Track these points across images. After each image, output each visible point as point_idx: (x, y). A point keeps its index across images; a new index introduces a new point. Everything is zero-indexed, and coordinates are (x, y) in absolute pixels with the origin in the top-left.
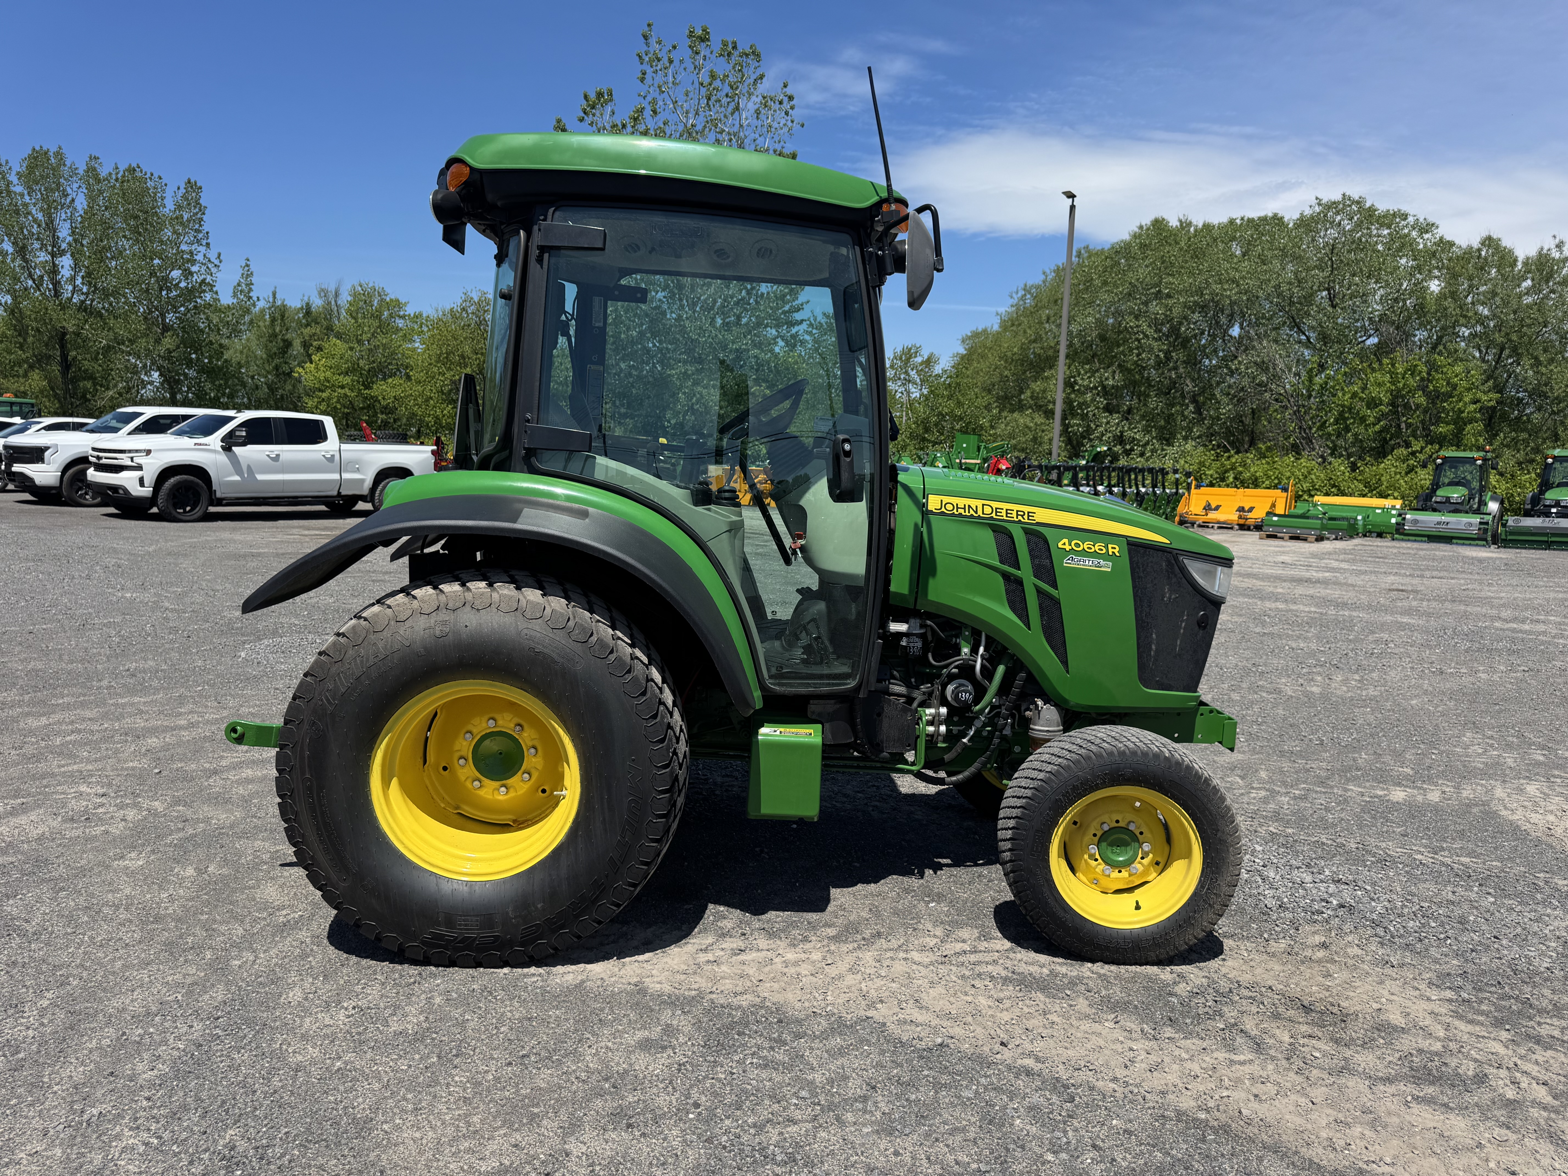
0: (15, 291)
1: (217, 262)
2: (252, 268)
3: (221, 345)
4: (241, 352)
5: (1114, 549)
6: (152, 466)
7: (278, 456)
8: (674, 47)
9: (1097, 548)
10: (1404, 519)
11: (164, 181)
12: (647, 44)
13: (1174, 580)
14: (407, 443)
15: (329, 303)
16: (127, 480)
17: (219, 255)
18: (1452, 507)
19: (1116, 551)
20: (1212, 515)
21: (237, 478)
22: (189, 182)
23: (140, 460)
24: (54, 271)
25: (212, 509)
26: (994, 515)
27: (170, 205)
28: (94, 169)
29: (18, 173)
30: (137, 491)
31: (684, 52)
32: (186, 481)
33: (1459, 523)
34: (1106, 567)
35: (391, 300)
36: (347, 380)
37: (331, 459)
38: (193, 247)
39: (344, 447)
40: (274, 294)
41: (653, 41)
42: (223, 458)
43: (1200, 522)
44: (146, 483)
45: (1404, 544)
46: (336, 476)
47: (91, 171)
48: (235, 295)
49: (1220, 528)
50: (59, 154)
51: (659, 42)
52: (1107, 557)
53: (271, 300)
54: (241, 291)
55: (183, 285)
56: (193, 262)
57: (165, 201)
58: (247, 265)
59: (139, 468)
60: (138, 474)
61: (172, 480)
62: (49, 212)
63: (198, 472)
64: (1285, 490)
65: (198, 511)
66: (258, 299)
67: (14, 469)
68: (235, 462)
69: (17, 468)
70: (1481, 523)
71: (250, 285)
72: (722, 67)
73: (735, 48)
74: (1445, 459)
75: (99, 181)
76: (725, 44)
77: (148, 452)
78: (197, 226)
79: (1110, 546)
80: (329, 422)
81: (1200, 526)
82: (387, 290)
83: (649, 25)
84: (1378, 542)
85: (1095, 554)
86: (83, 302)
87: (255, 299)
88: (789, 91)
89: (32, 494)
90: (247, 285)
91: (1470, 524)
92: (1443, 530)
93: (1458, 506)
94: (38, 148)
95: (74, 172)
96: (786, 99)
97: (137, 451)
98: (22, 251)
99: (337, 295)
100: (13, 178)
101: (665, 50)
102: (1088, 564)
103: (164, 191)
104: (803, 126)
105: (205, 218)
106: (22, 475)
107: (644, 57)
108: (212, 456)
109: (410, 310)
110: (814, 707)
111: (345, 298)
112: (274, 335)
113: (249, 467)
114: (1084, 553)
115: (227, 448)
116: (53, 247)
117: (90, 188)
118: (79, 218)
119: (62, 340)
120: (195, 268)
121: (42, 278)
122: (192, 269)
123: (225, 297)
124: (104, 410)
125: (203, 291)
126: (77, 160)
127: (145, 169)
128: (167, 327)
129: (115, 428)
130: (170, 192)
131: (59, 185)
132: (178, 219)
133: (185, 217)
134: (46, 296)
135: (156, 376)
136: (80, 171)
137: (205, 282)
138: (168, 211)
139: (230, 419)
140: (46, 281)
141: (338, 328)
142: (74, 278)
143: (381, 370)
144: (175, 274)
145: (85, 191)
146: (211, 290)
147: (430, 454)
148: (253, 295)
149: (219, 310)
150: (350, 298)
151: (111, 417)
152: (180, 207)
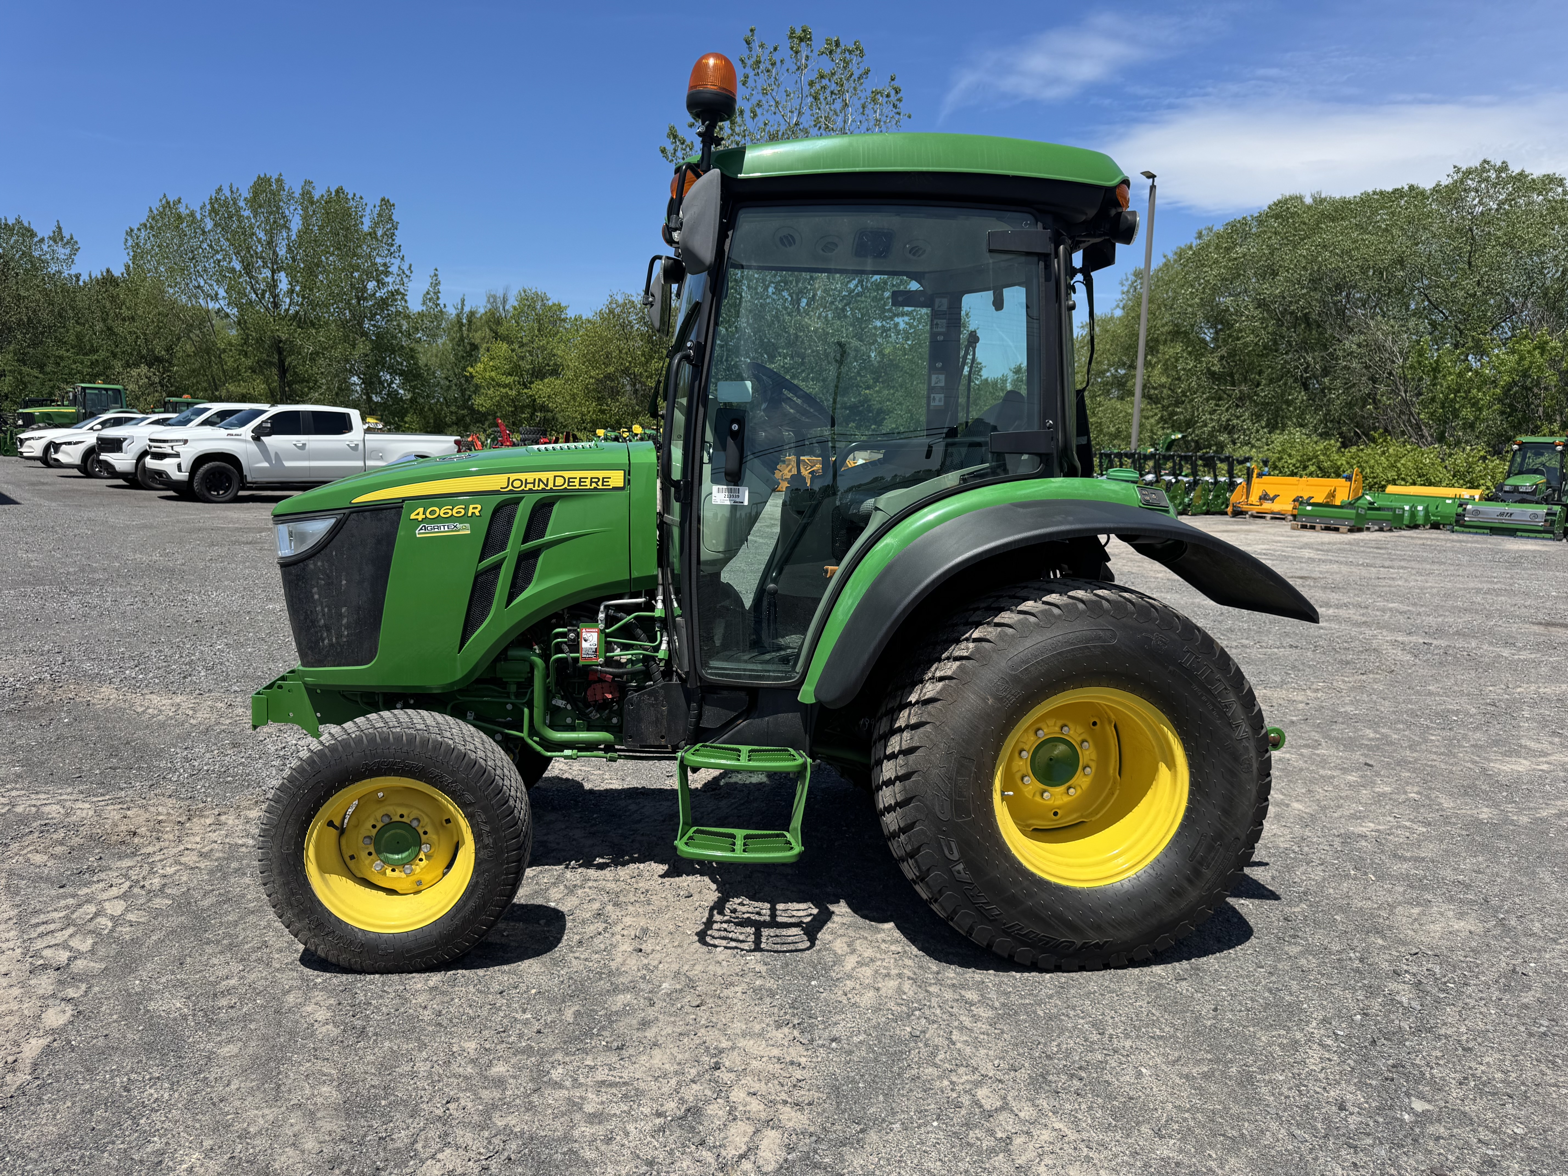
0: (242, 304)
1: (408, 273)
2: (440, 278)
3: (412, 350)
4: (436, 356)
6: (189, 453)
7: (304, 445)
8: (775, 49)
10: (1465, 509)
11: (364, 202)
12: (750, 49)
15: (497, 309)
16: (168, 465)
17: (410, 266)
18: (1519, 497)
20: (1267, 506)
21: (266, 465)
22: (383, 200)
23: (179, 448)
24: (273, 285)
25: (241, 493)
27: (367, 222)
28: (309, 193)
29: (245, 199)
30: (177, 476)
31: (785, 52)
32: (218, 467)
33: (1524, 513)
35: (554, 305)
36: (509, 380)
37: (356, 448)
38: (388, 260)
39: (369, 437)
40: (463, 301)
41: (756, 45)
42: (253, 447)
43: (1254, 512)
44: (183, 469)
45: (1462, 537)
46: (360, 464)
47: (307, 195)
48: (424, 303)
49: (1272, 518)
50: (279, 181)
51: (762, 46)
53: (459, 307)
54: (430, 299)
55: (378, 295)
56: (387, 273)
57: (364, 219)
58: (436, 275)
59: (177, 455)
60: (175, 461)
61: (206, 466)
62: (270, 233)
63: (231, 459)
64: (1349, 478)
65: (230, 494)
66: (445, 306)
67: (101, 458)
68: (264, 450)
69: (104, 456)
70: (1547, 514)
71: (437, 293)
72: (826, 65)
73: (837, 44)
74: (1521, 444)
75: (312, 203)
76: (828, 42)
77: (186, 442)
78: (390, 241)
80: (357, 416)
81: (1253, 516)
82: (549, 295)
83: (752, 30)
84: (1435, 534)
86: (297, 313)
87: (442, 306)
88: (896, 84)
89: (125, 480)
90: (435, 293)
91: (1536, 515)
92: (1506, 522)
93: (1525, 496)
94: (262, 176)
95: (290, 195)
96: (893, 93)
97: (177, 441)
98: (248, 268)
99: (505, 301)
100: (242, 204)
101: (767, 52)
103: (364, 209)
104: (909, 117)
105: (397, 232)
106: (106, 462)
107: (746, 61)
108: (242, 445)
109: (571, 314)
111: (512, 302)
112: (462, 339)
113: (276, 454)
115: (257, 438)
116: (273, 264)
117: (305, 209)
118: (294, 237)
119: (279, 347)
120: (389, 279)
121: (264, 292)
122: (386, 280)
123: (415, 305)
124: (189, 405)
125: (396, 300)
126: (294, 185)
127: (350, 191)
128: (364, 334)
129: (190, 421)
130: (368, 211)
131: (278, 208)
132: (373, 235)
133: (380, 233)
134: (267, 309)
135: (355, 379)
136: (297, 195)
137: (397, 292)
138: (366, 227)
139: (262, 412)
140: (267, 295)
141: (501, 330)
142: (291, 292)
143: (540, 371)
144: (371, 285)
145: (301, 212)
146: (402, 299)
147: (453, 444)
148: (441, 302)
149: (409, 317)
150: (516, 304)
151: (187, 413)
152: (376, 224)
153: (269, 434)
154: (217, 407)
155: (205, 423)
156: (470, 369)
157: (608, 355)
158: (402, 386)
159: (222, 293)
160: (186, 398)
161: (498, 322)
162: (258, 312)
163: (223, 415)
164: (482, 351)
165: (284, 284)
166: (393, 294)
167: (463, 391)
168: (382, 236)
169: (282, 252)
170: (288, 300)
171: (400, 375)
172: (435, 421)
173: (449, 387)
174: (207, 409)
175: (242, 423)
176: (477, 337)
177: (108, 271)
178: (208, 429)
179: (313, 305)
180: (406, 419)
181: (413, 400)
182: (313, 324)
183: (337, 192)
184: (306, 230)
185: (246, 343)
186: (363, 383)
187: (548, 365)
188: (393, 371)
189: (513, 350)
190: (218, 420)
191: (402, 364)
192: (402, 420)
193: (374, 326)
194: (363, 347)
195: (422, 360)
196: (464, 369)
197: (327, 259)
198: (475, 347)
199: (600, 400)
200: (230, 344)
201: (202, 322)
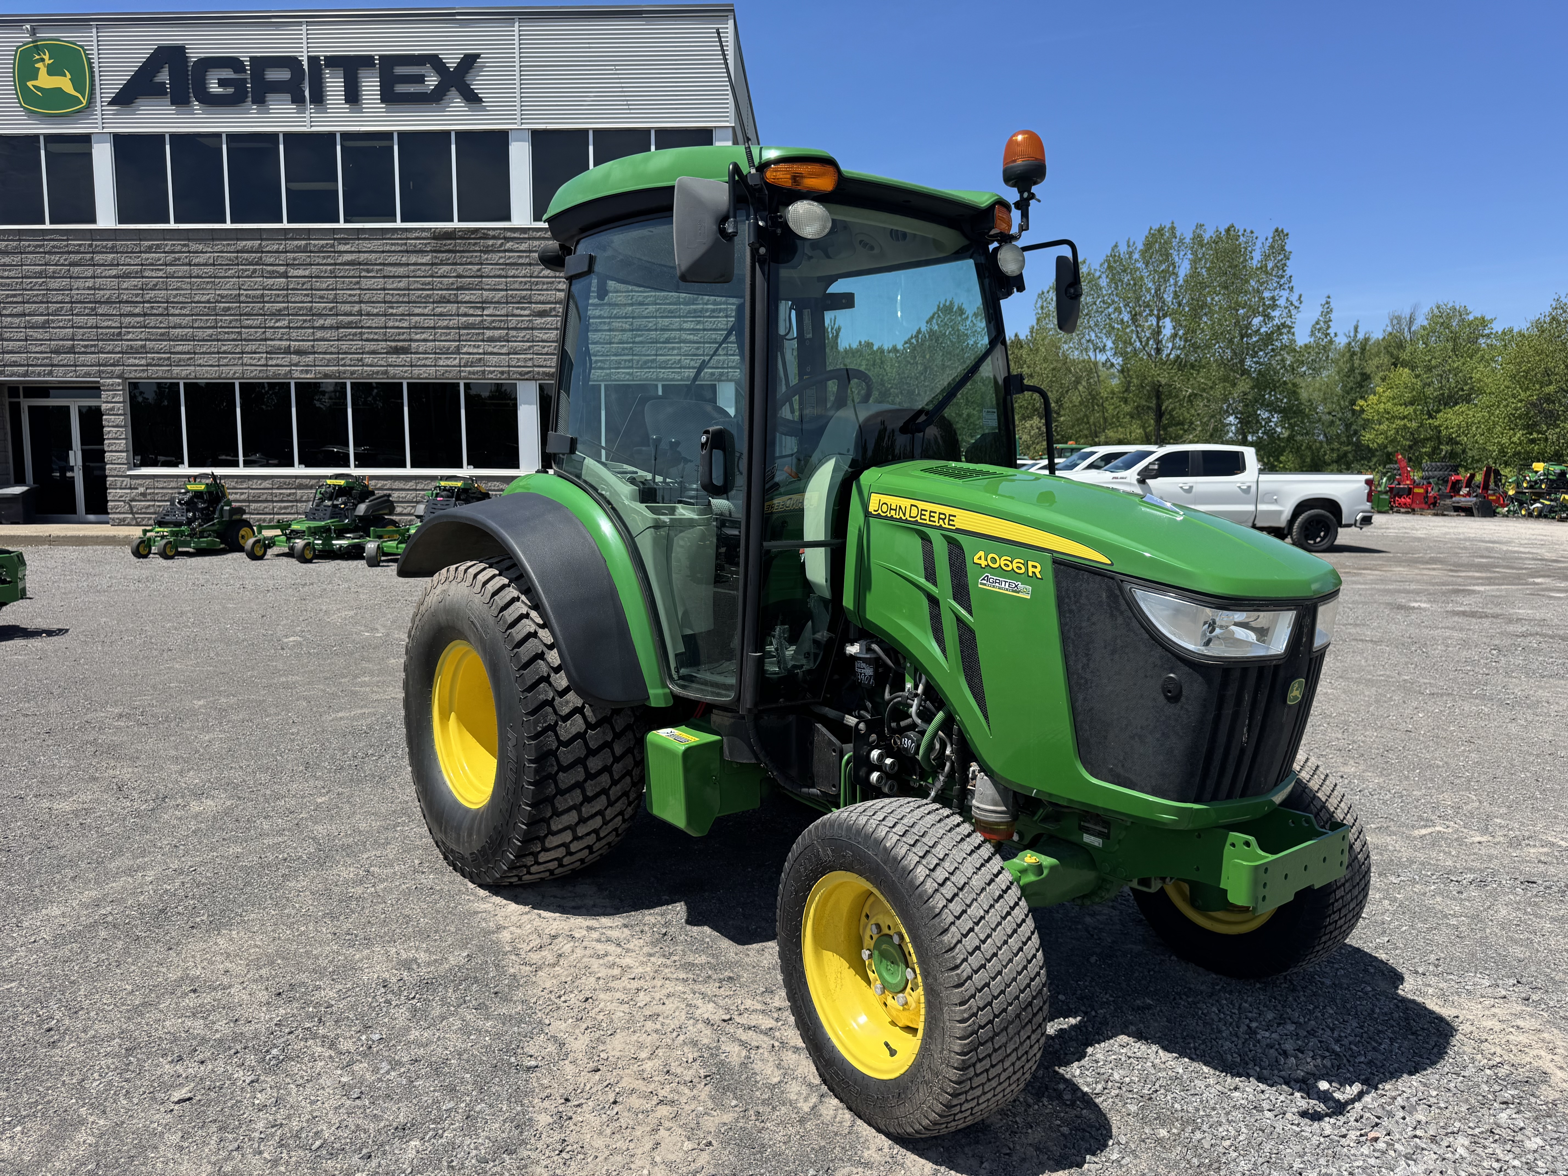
0: (1127, 353)
1: (1296, 304)
2: (1332, 305)
3: (1294, 385)
4: (1320, 390)
5: (1035, 568)
7: (1191, 487)
9: (1015, 565)
11: (1255, 235)
13: (1120, 620)
14: (1352, 473)
15: (1401, 332)
17: (1300, 296)
19: (1037, 571)
22: (1277, 230)
24: (1157, 332)
26: (918, 518)
27: (1257, 256)
28: (1200, 236)
29: (1140, 251)
34: (1025, 593)
35: (1476, 318)
36: (1409, 410)
37: (1247, 490)
38: (1276, 292)
39: (1264, 477)
40: (1357, 328)
46: (1251, 508)
47: (1198, 239)
48: (1312, 334)
50: (1173, 228)
52: (1028, 578)
53: (1352, 334)
54: (1319, 330)
55: (1263, 330)
56: (1274, 307)
57: (1254, 254)
58: (1328, 303)
62: (1158, 282)
66: (1336, 335)
68: (1149, 494)
71: (1327, 322)
75: (1202, 245)
79: (1030, 563)
80: (1250, 454)
82: (1469, 309)
85: (1013, 574)
86: (1178, 357)
87: (1332, 335)
90: (1325, 322)
94: (1157, 227)
95: (1181, 241)
98: (1135, 318)
99: (1411, 322)
100: (1136, 256)
102: (1003, 587)
103: (1254, 244)
105: (1288, 263)
109: (1498, 327)
110: (716, 718)
111: (1421, 321)
112: (1352, 370)
114: (1002, 572)
115: (1142, 481)
116: (1159, 310)
117: (1195, 253)
118: (1181, 282)
119: (1157, 393)
120: (1276, 313)
121: (1148, 339)
122: (1273, 314)
123: (1302, 337)
124: (1072, 450)
125: (1281, 334)
126: (1186, 232)
127: (1240, 227)
128: (1245, 372)
129: (1076, 465)
130: (1259, 244)
131: (1168, 255)
132: (1263, 268)
133: (1270, 265)
134: (1149, 355)
135: (1231, 419)
136: (1187, 240)
137: (1284, 325)
138: (1255, 263)
139: (1150, 453)
140: (1151, 342)
141: (1404, 356)
142: (1175, 335)
143: (1450, 397)
144: (1257, 321)
145: (1190, 256)
146: (1289, 332)
147: (1363, 484)
148: (1331, 331)
149: (1295, 350)
150: (1425, 323)
151: (1075, 456)
152: (1267, 257)
153: (1155, 477)
154: (1103, 450)
155: (1091, 466)
156: (1361, 402)
157: (1547, 372)
158: (1281, 423)
159: (1109, 344)
160: (1071, 444)
161: (1401, 346)
162: (1141, 359)
163: (1108, 459)
164: (1377, 380)
165: (1168, 328)
166: (1279, 328)
167: (1348, 426)
168: (1273, 269)
169: (1168, 298)
170: (1170, 345)
171: (1280, 412)
172: (1312, 460)
173: (1332, 423)
174: (1093, 453)
175: (1128, 466)
176: (1370, 367)
177: (1016, 335)
178: (1094, 472)
179: (1195, 347)
180: (1282, 458)
181: (1290, 438)
182: (1193, 367)
183: (1228, 230)
184: (1194, 274)
185: (1127, 390)
186: (1240, 422)
187: (1463, 390)
188: (1272, 408)
189: (1417, 376)
190: (1103, 464)
191: (1281, 401)
192: (1278, 460)
193: (1257, 363)
194: (1244, 385)
195: (1304, 395)
196: (1353, 403)
197: (1213, 299)
198: (1366, 377)
199: (1530, 428)
200: (1113, 393)
201: (1090, 372)
